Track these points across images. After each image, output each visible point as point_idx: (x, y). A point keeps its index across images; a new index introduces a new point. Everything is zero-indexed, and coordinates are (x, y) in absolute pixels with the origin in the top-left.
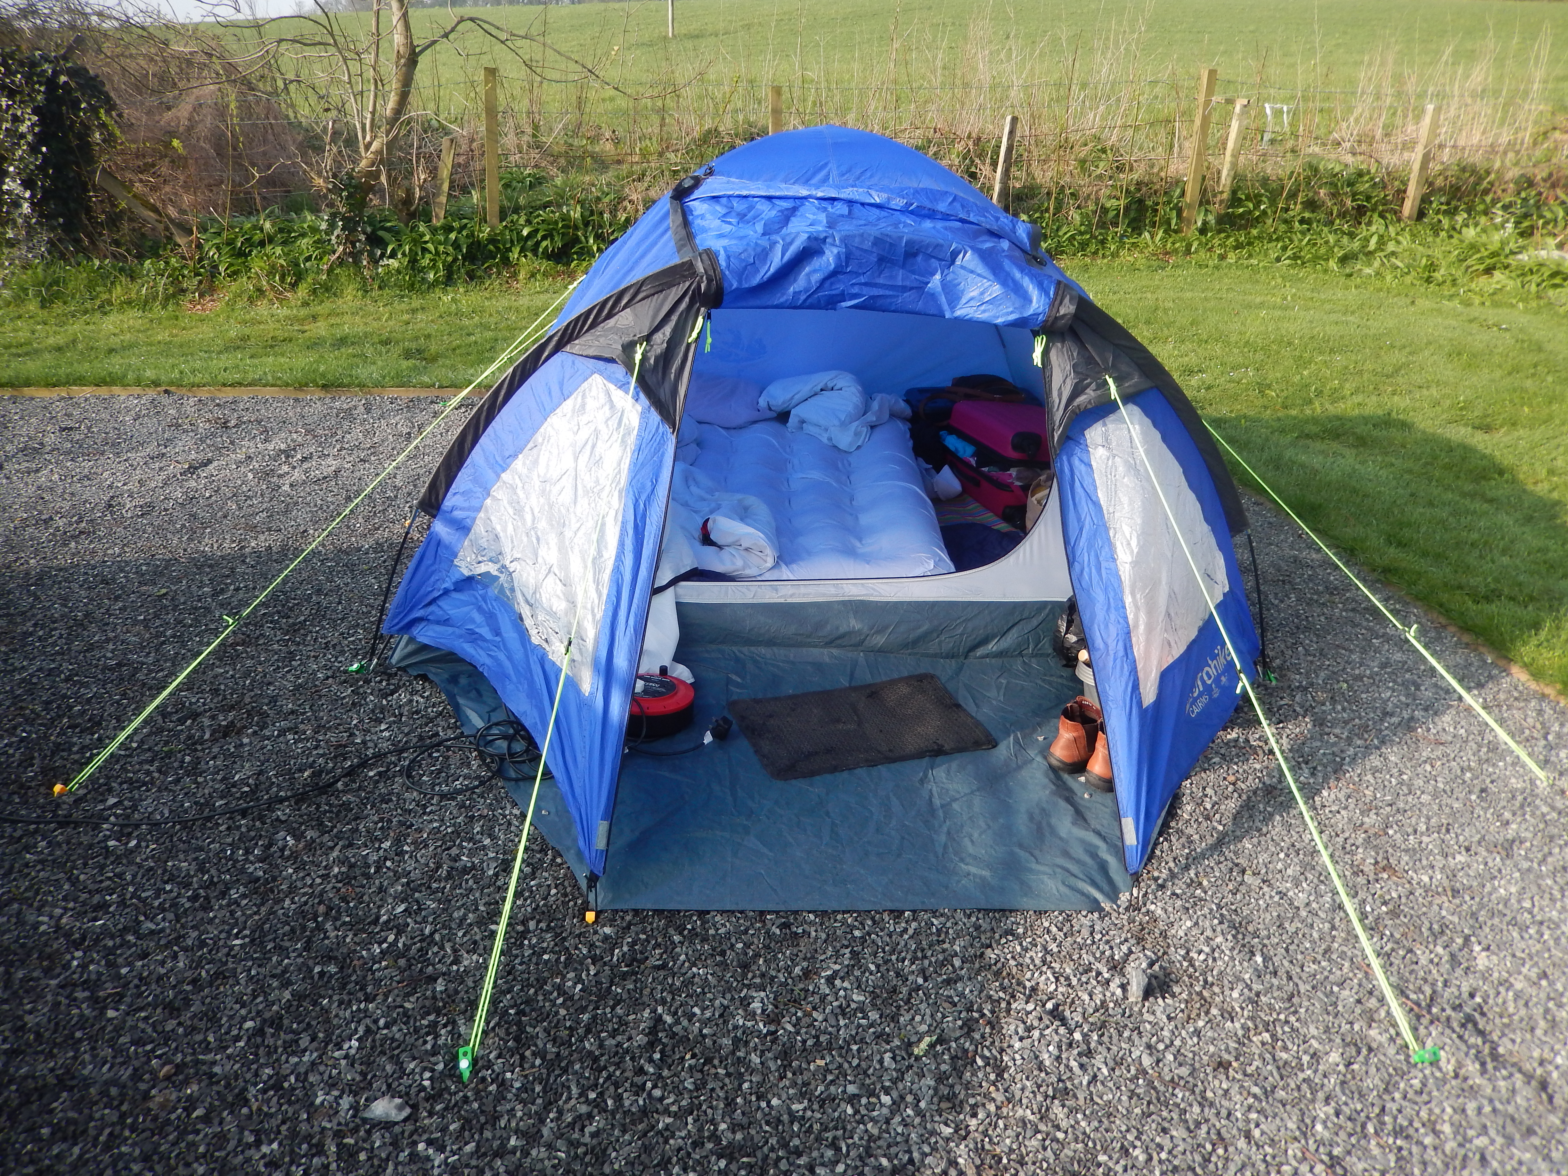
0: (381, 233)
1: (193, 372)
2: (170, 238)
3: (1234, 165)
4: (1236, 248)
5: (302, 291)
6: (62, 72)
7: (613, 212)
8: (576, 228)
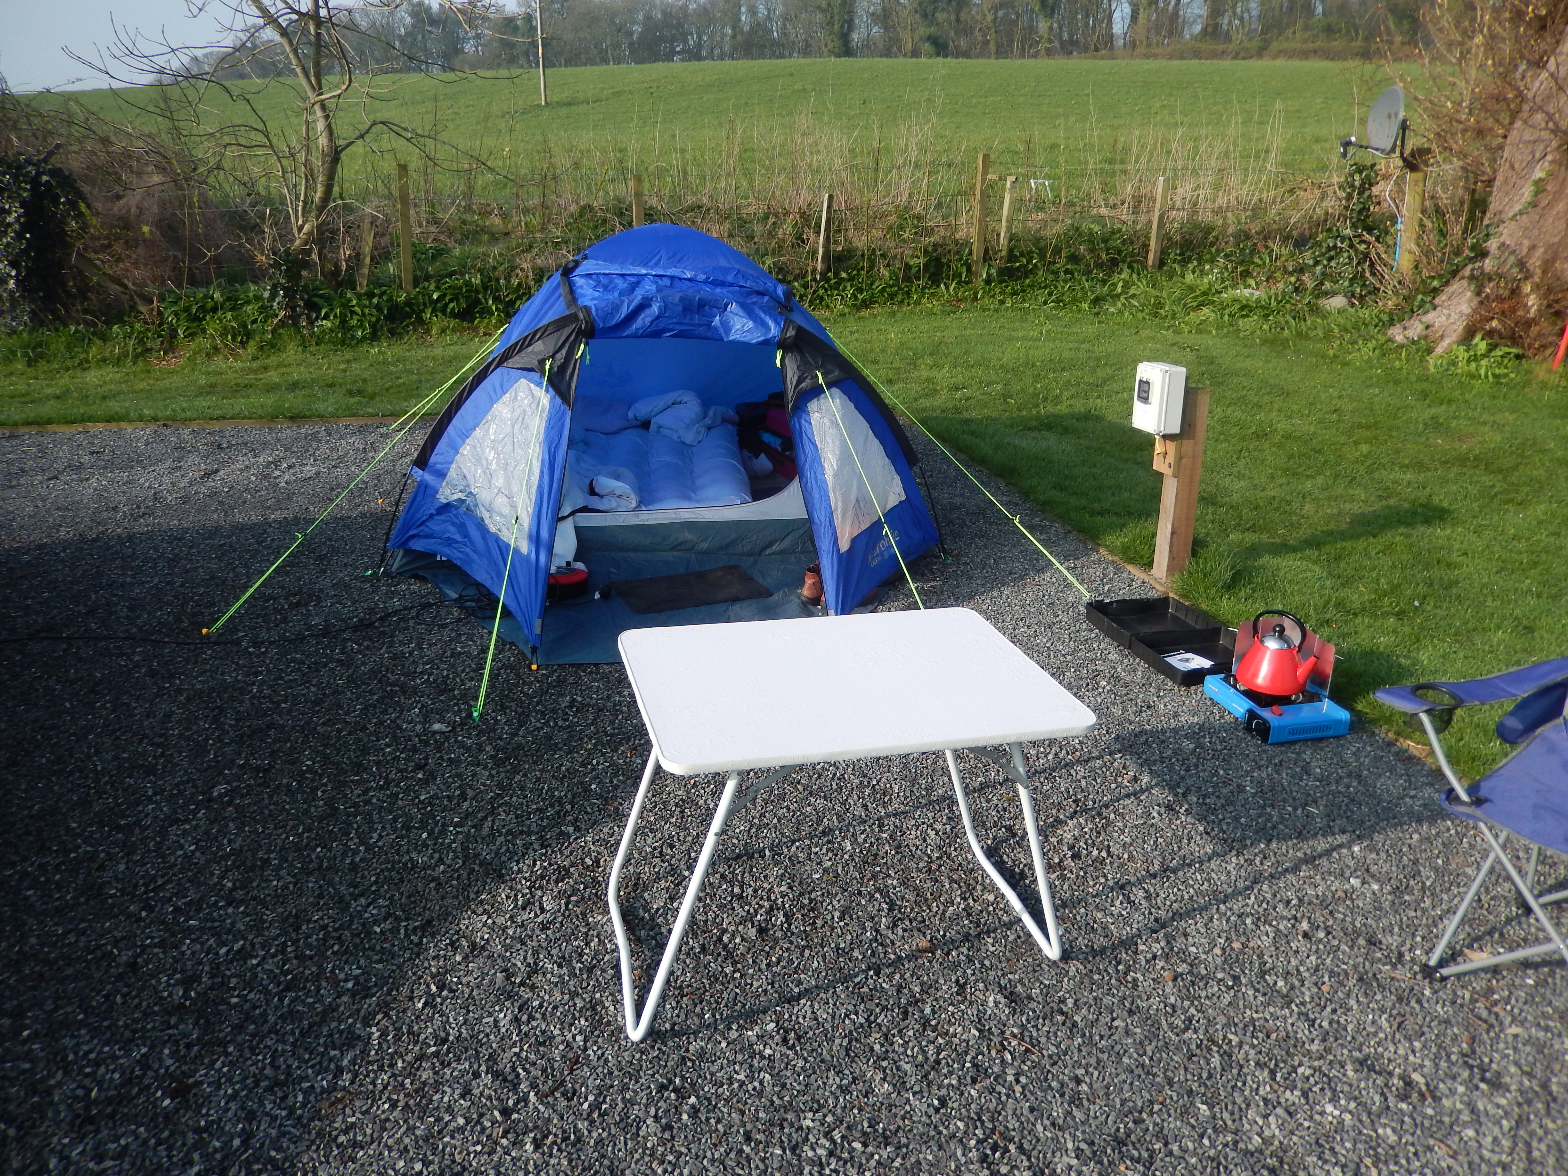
0: (315, 299)
1: (183, 410)
2: (133, 308)
3: (1009, 228)
4: (1013, 294)
5: (251, 348)
6: (44, 173)
7: (508, 278)
8: (477, 292)
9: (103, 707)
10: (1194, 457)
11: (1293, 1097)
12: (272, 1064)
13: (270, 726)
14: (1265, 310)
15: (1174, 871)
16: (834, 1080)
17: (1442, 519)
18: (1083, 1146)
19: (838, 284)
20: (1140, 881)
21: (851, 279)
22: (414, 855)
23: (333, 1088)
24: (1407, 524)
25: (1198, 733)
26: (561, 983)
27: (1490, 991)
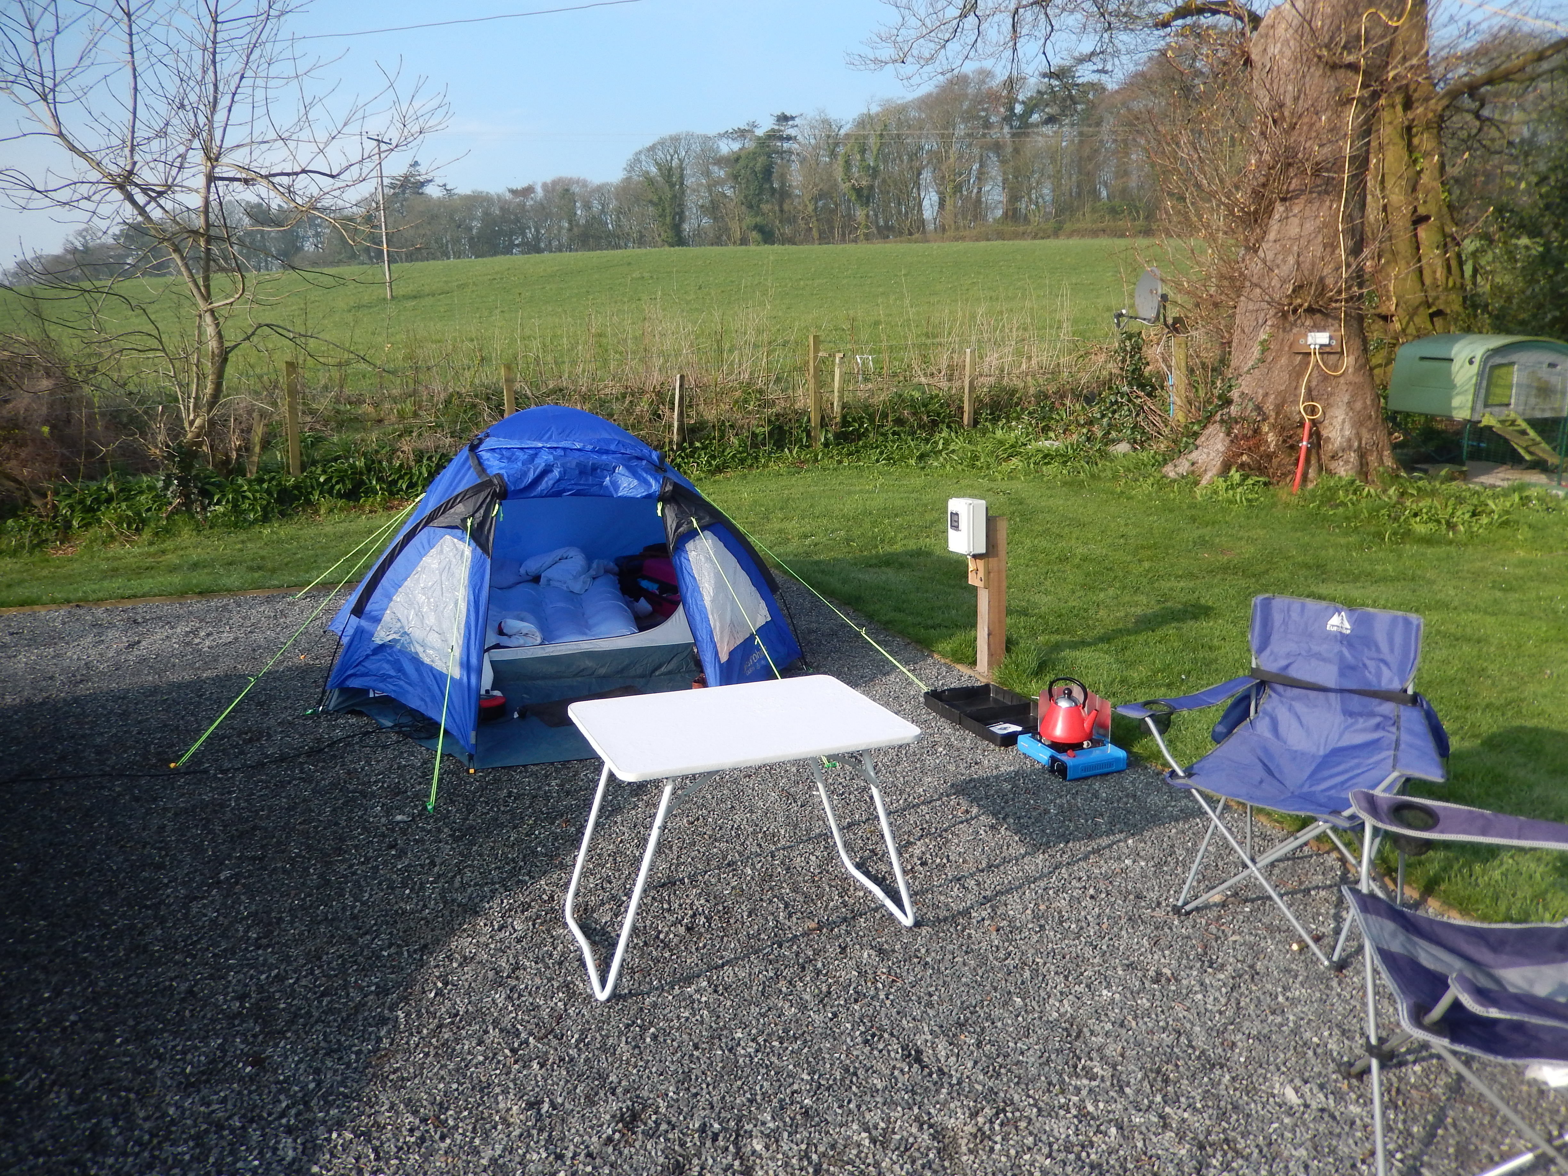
0: (208, 487)
2: (27, 503)
3: (841, 398)
4: (849, 455)
5: (147, 534)
7: (390, 460)
8: (361, 474)
9: (101, 825)
10: (999, 572)
11: (1080, 989)
12: (325, 1040)
13: (255, 828)
14: (1064, 458)
15: (997, 867)
16: (754, 1010)
17: (1207, 615)
18: (936, 1028)
19: (693, 453)
20: (972, 875)
21: (704, 448)
22: (402, 905)
23: (376, 1050)
24: (1178, 620)
25: (1013, 778)
26: (539, 973)
27: (1220, 917)
